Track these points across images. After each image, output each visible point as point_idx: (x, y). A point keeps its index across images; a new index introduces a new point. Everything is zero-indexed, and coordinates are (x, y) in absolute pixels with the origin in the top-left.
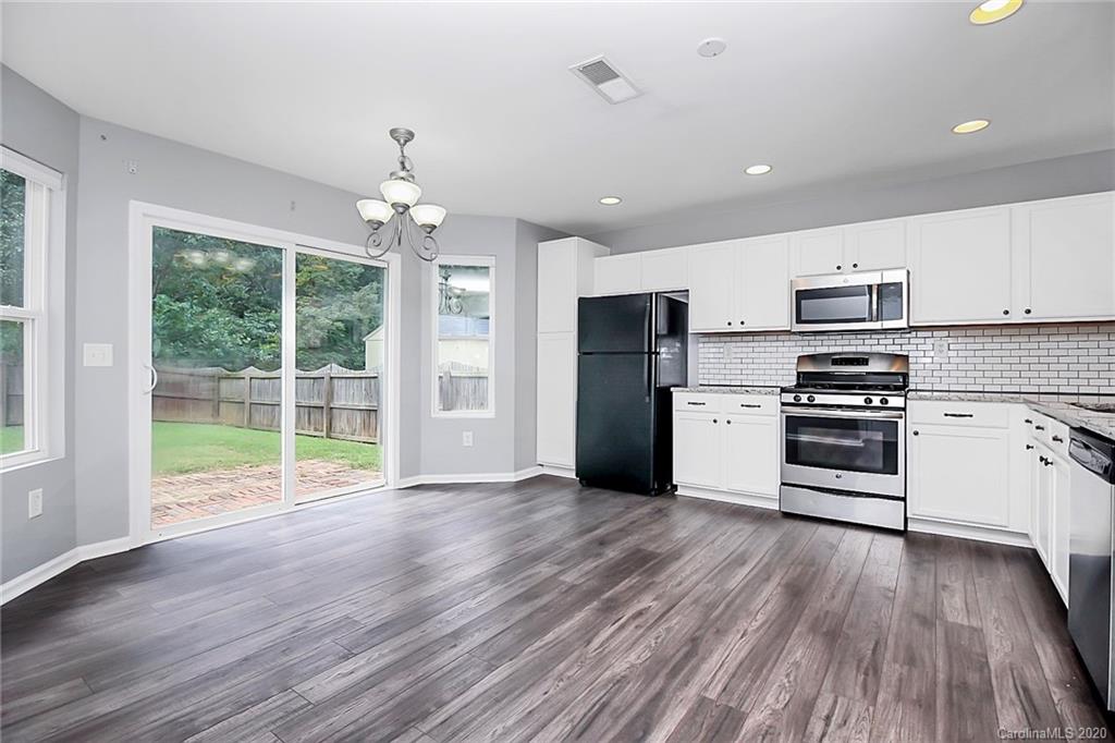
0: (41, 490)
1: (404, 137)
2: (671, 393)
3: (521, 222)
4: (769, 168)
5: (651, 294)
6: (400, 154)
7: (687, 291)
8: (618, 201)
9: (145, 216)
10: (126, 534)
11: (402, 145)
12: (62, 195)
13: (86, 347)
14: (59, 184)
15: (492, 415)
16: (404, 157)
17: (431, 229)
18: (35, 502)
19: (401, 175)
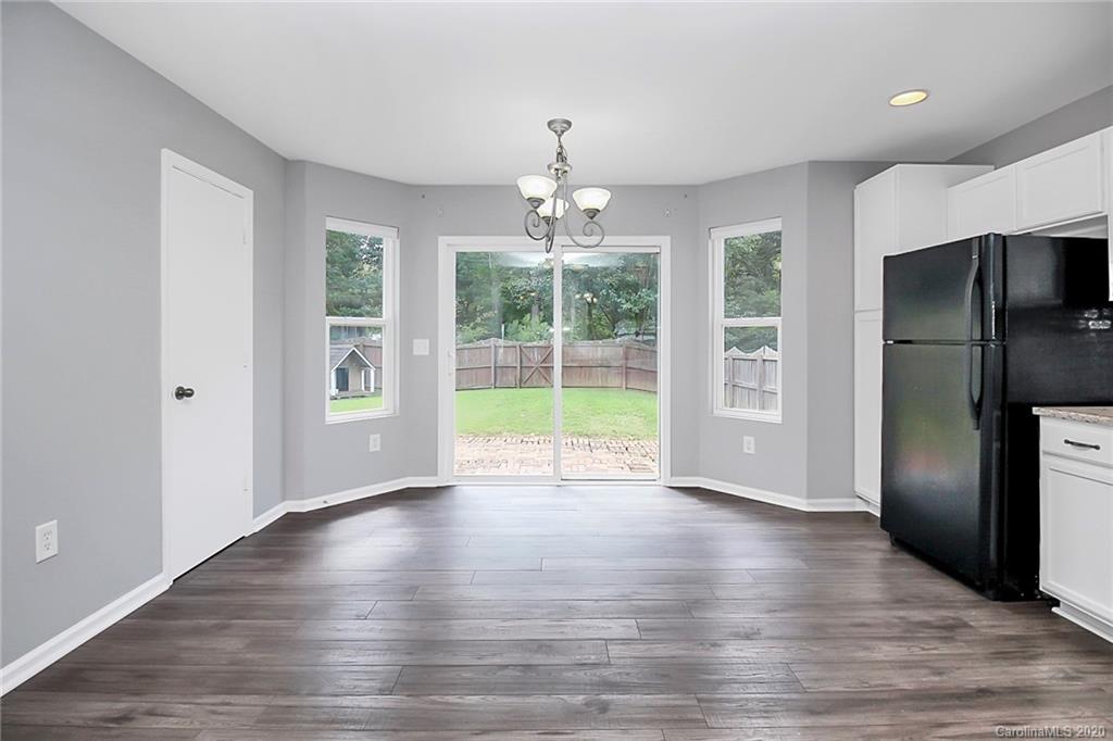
0: (379, 436)
1: (560, 127)
2: (1037, 417)
5: (987, 236)
6: (557, 144)
9: (449, 245)
10: (436, 475)
11: (559, 136)
12: (398, 242)
13: (415, 341)
14: (396, 234)
15: (779, 420)
16: (561, 147)
17: (593, 213)
18: (375, 443)
19: (556, 166)
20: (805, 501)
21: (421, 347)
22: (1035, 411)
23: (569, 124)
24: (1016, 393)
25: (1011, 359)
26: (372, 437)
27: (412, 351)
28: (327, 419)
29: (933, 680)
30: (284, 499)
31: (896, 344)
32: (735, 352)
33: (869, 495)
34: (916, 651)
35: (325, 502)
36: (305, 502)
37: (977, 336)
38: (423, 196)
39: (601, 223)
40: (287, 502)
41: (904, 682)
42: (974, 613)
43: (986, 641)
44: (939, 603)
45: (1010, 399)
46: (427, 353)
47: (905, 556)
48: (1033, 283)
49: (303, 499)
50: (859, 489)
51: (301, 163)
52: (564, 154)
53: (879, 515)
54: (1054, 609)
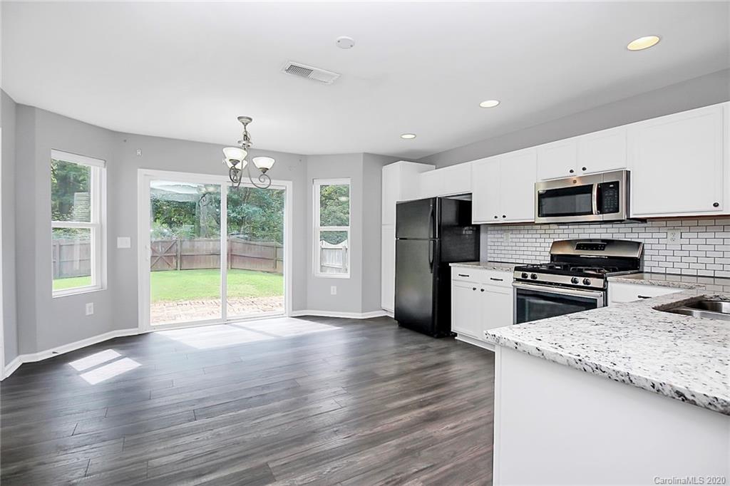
0: (92, 304)
1: (246, 121)
2: (450, 267)
3: (366, 155)
4: (498, 103)
5: (436, 198)
6: (244, 130)
7: (471, 194)
8: (414, 136)
9: (146, 175)
10: (137, 327)
11: (245, 126)
12: (105, 170)
13: (118, 238)
14: (103, 165)
15: (349, 277)
16: (246, 132)
17: (265, 170)
18: (89, 309)
19: (244, 142)
20: (361, 314)
21: (124, 243)
22: (450, 264)
23: (251, 119)
24: (444, 258)
25: (443, 246)
26: (88, 305)
27: (116, 246)
28: (53, 294)
29: (422, 364)
30: (18, 354)
31: (401, 240)
32: (326, 245)
33: (389, 308)
34: (415, 357)
35: (54, 353)
36: (38, 354)
37: (432, 237)
38: (125, 141)
39: (269, 175)
40: (20, 356)
41: (413, 367)
42: (431, 343)
43: (436, 351)
44: (420, 342)
45: (442, 260)
46: (129, 246)
47: (404, 329)
48: (450, 216)
49: (37, 352)
50: (383, 306)
51: (32, 108)
52: (248, 136)
53: (393, 317)
54: (456, 338)
